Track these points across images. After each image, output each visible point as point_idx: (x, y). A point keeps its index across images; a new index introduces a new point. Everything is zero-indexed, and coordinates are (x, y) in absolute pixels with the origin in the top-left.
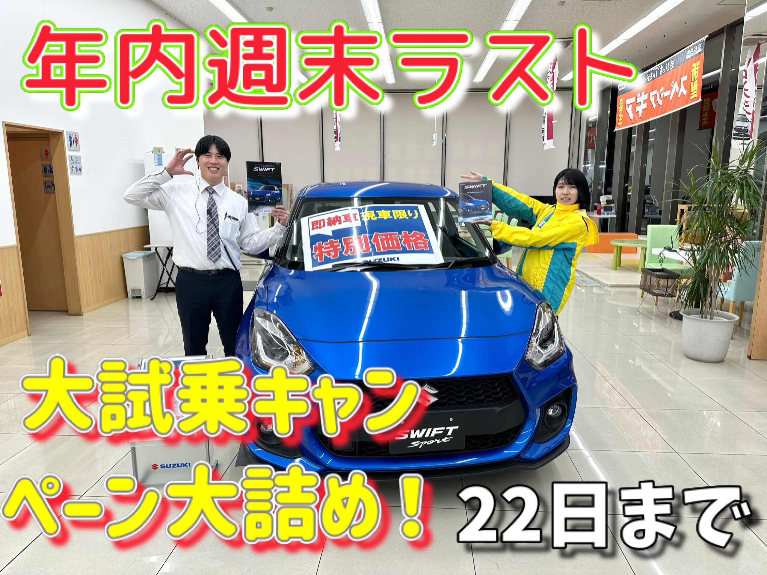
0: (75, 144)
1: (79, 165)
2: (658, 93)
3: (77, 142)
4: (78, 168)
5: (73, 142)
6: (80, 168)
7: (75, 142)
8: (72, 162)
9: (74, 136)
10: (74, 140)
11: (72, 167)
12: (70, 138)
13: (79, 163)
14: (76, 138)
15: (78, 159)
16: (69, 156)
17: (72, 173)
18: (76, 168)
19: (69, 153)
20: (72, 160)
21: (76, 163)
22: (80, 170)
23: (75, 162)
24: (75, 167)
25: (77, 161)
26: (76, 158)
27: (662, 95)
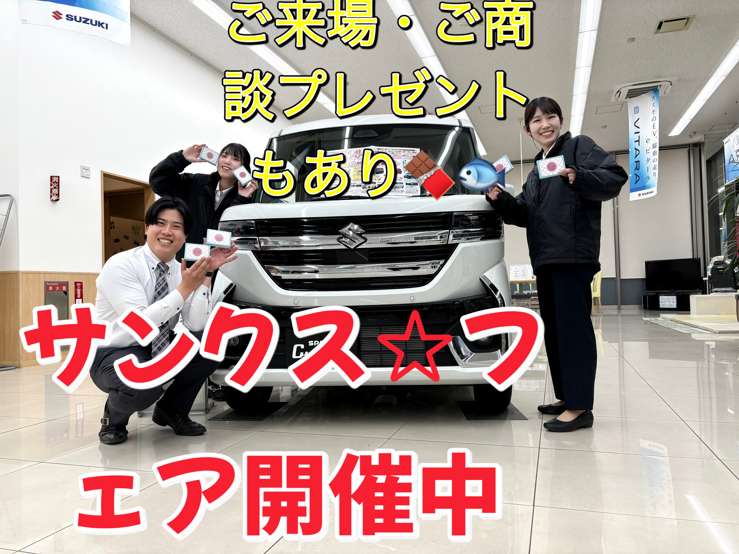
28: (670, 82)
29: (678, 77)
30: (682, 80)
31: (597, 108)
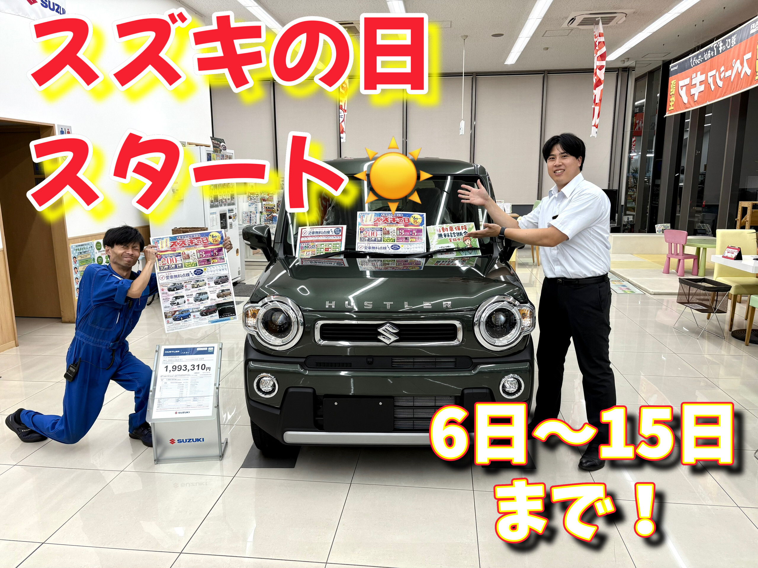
2: (717, 73)
9: (67, 130)
10: (66, 134)
12: (63, 132)
27: (722, 75)
28: (626, 13)
29: (634, 10)
30: (637, 13)
31: (547, 31)
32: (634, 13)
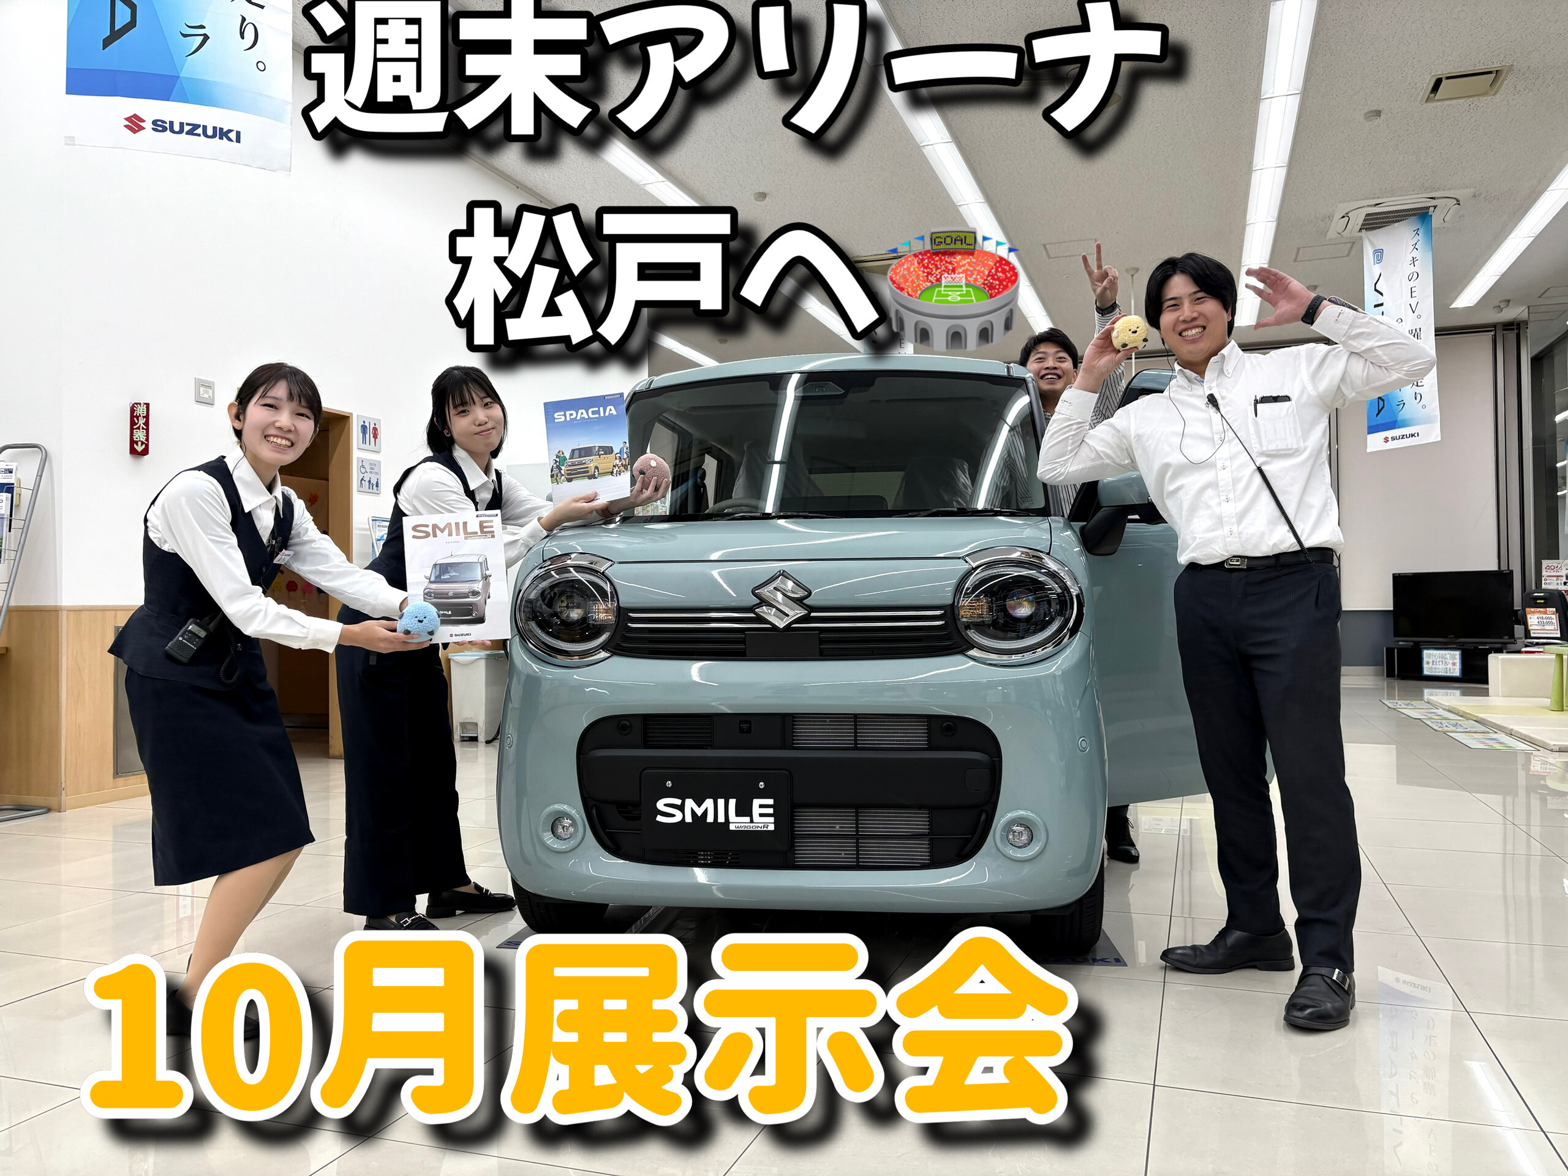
0: (372, 440)
1: (377, 477)
3: (375, 437)
4: (374, 482)
5: (367, 436)
6: (377, 483)
7: (372, 436)
8: (363, 470)
9: (372, 426)
10: (371, 432)
11: (362, 479)
12: (364, 428)
13: (377, 473)
14: (375, 429)
15: (374, 466)
16: (358, 458)
17: (361, 489)
18: (369, 481)
19: (358, 453)
20: (363, 466)
21: (371, 472)
22: (377, 486)
23: (368, 470)
24: (367, 480)
25: (372, 469)
26: (371, 464)
28: (1456, 199)
29: (1472, 190)
31: (1299, 249)
32: (1475, 196)
